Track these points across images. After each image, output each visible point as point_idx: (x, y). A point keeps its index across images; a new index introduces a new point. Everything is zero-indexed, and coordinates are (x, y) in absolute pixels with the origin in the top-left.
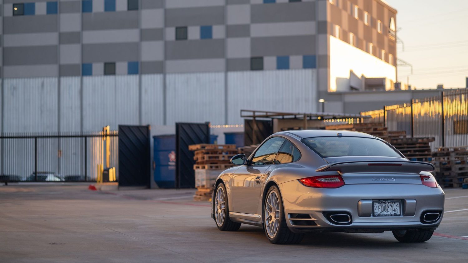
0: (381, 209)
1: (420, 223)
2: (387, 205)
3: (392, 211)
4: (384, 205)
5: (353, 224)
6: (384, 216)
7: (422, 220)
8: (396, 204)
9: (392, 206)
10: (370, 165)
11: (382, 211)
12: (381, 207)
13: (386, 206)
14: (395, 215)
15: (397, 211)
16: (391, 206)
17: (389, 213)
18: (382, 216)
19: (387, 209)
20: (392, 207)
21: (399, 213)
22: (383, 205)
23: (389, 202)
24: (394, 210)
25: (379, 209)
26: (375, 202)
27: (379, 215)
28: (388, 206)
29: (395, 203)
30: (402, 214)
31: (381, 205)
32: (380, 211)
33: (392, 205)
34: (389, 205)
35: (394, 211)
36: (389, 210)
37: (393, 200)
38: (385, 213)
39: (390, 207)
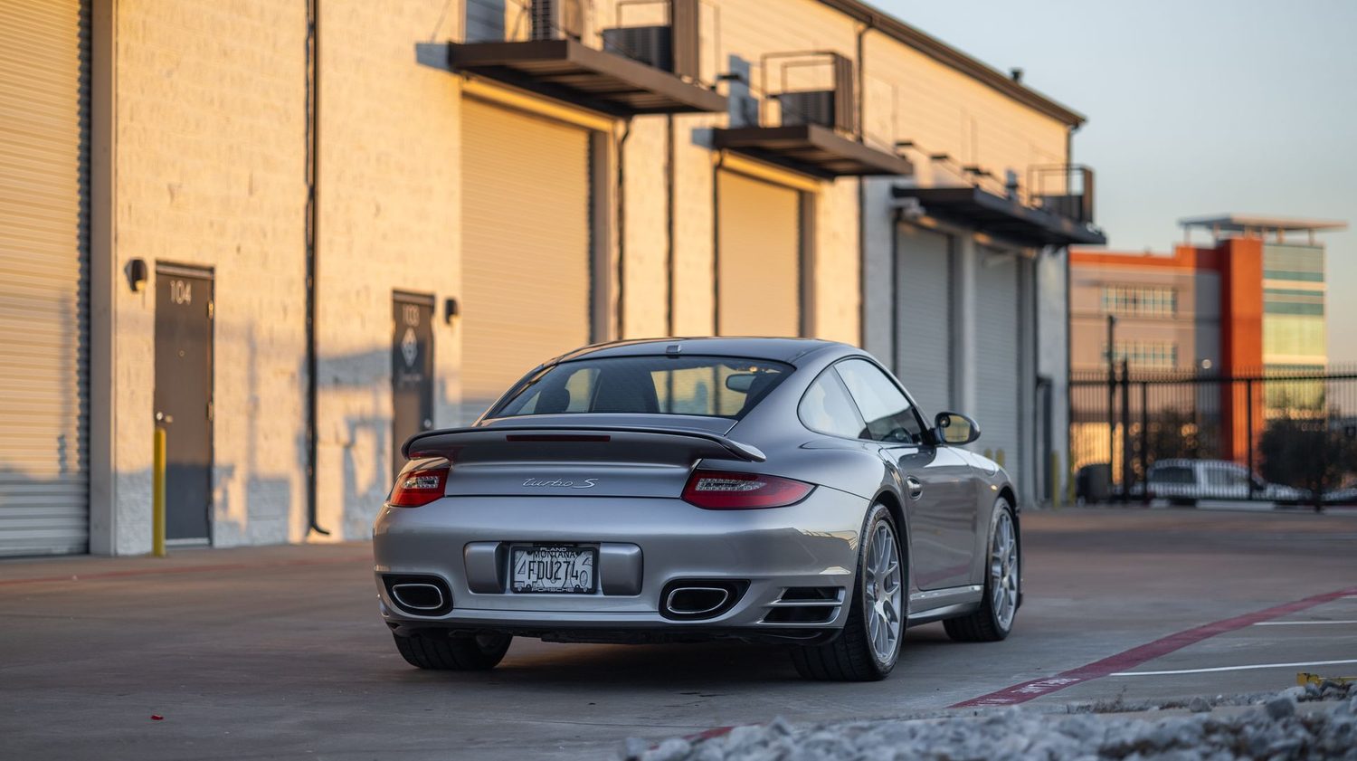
0: (536, 571)
1: (658, 618)
2: (555, 560)
3: (569, 577)
4: (547, 559)
5: (454, 614)
6: (541, 592)
7: (663, 611)
8: (583, 557)
9: (572, 563)
10: (510, 438)
11: (538, 578)
12: (536, 566)
13: (552, 562)
14: (578, 590)
15: (584, 577)
16: (568, 563)
17: (559, 584)
18: (536, 592)
19: (554, 572)
20: (570, 567)
21: (589, 585)
22: (545, 560)
23: (561, 549)
24: (575, 574)
25: (530, 570)
26: (521, 550)
27: (528, 590)
28: (558, 562)
29: (578, 554)
30: (600, 588)
31: (537, 559)
32: (534, 577)
33: (572, 560)
34: (561, 559)
35: (577, 577)
36: (561, 574)
37: (574, 546)
38: (546, 583)
39: (564, 566)
